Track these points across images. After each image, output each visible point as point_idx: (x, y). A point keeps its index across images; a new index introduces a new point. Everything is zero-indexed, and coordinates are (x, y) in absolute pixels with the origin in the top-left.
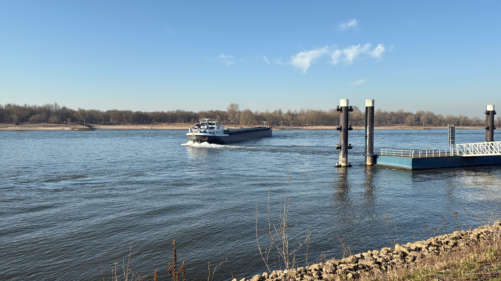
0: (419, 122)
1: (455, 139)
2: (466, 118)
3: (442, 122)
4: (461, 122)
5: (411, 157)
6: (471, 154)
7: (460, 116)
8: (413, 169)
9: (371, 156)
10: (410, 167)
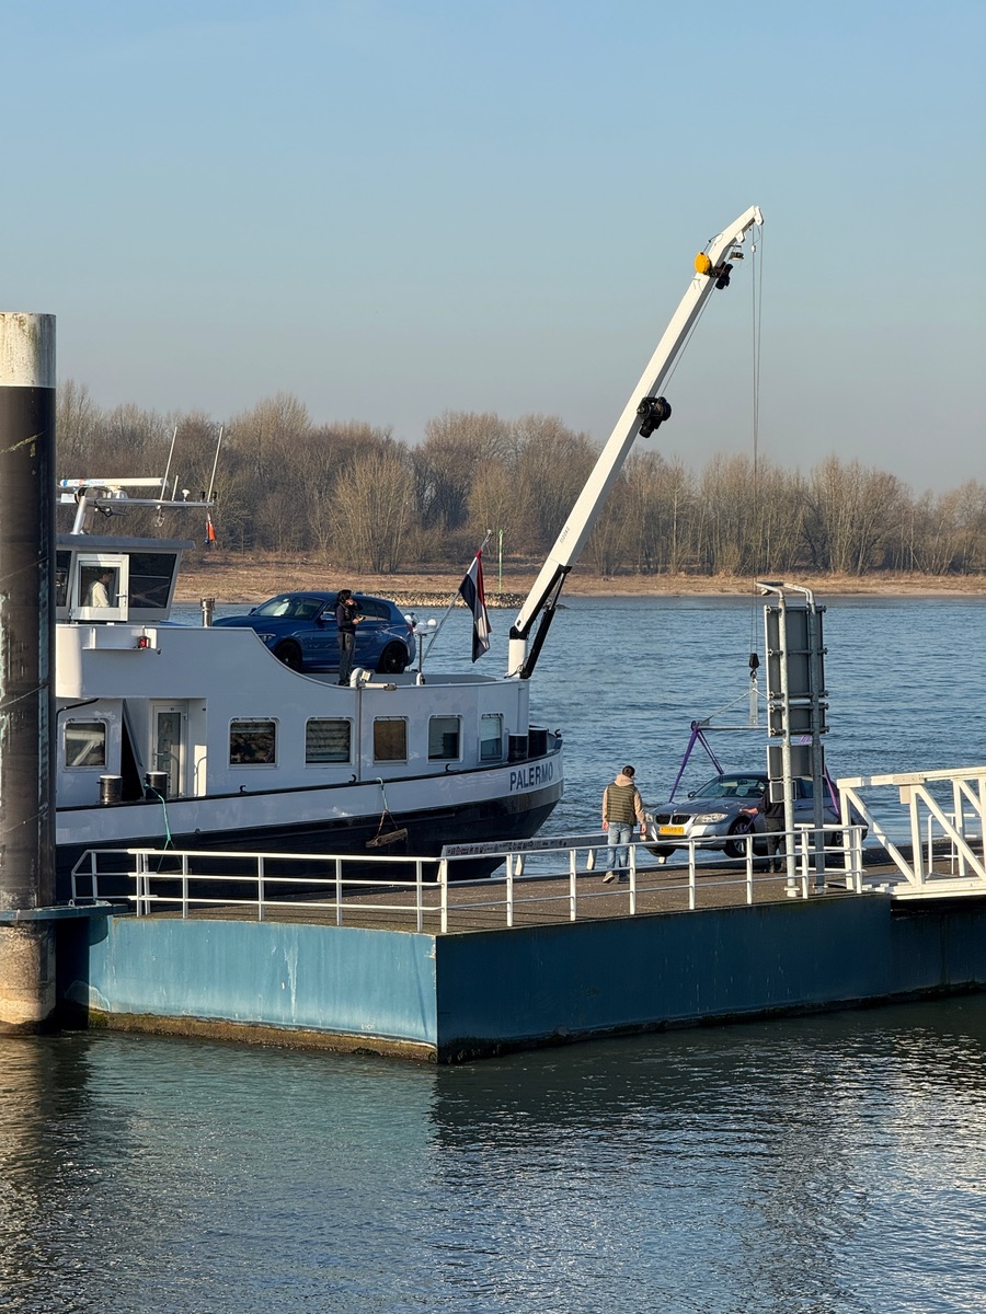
0: (458, 533)
1: (824, 729)
2: (884, 488)
3: (668, 525)
4: (844, 535)
5: (432, 920)
6: (971, 873)
7: (833, 468)
8: (451, 1052)
9: (37, 927)
10: (421, 1030)
